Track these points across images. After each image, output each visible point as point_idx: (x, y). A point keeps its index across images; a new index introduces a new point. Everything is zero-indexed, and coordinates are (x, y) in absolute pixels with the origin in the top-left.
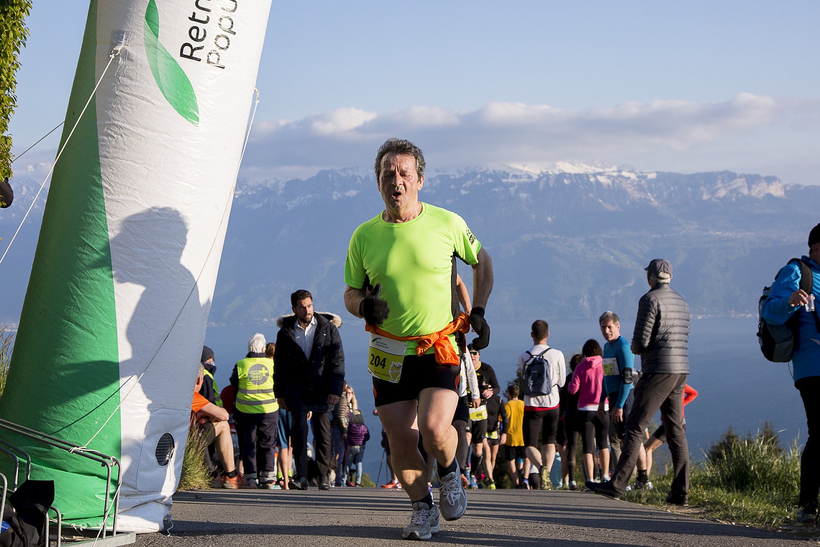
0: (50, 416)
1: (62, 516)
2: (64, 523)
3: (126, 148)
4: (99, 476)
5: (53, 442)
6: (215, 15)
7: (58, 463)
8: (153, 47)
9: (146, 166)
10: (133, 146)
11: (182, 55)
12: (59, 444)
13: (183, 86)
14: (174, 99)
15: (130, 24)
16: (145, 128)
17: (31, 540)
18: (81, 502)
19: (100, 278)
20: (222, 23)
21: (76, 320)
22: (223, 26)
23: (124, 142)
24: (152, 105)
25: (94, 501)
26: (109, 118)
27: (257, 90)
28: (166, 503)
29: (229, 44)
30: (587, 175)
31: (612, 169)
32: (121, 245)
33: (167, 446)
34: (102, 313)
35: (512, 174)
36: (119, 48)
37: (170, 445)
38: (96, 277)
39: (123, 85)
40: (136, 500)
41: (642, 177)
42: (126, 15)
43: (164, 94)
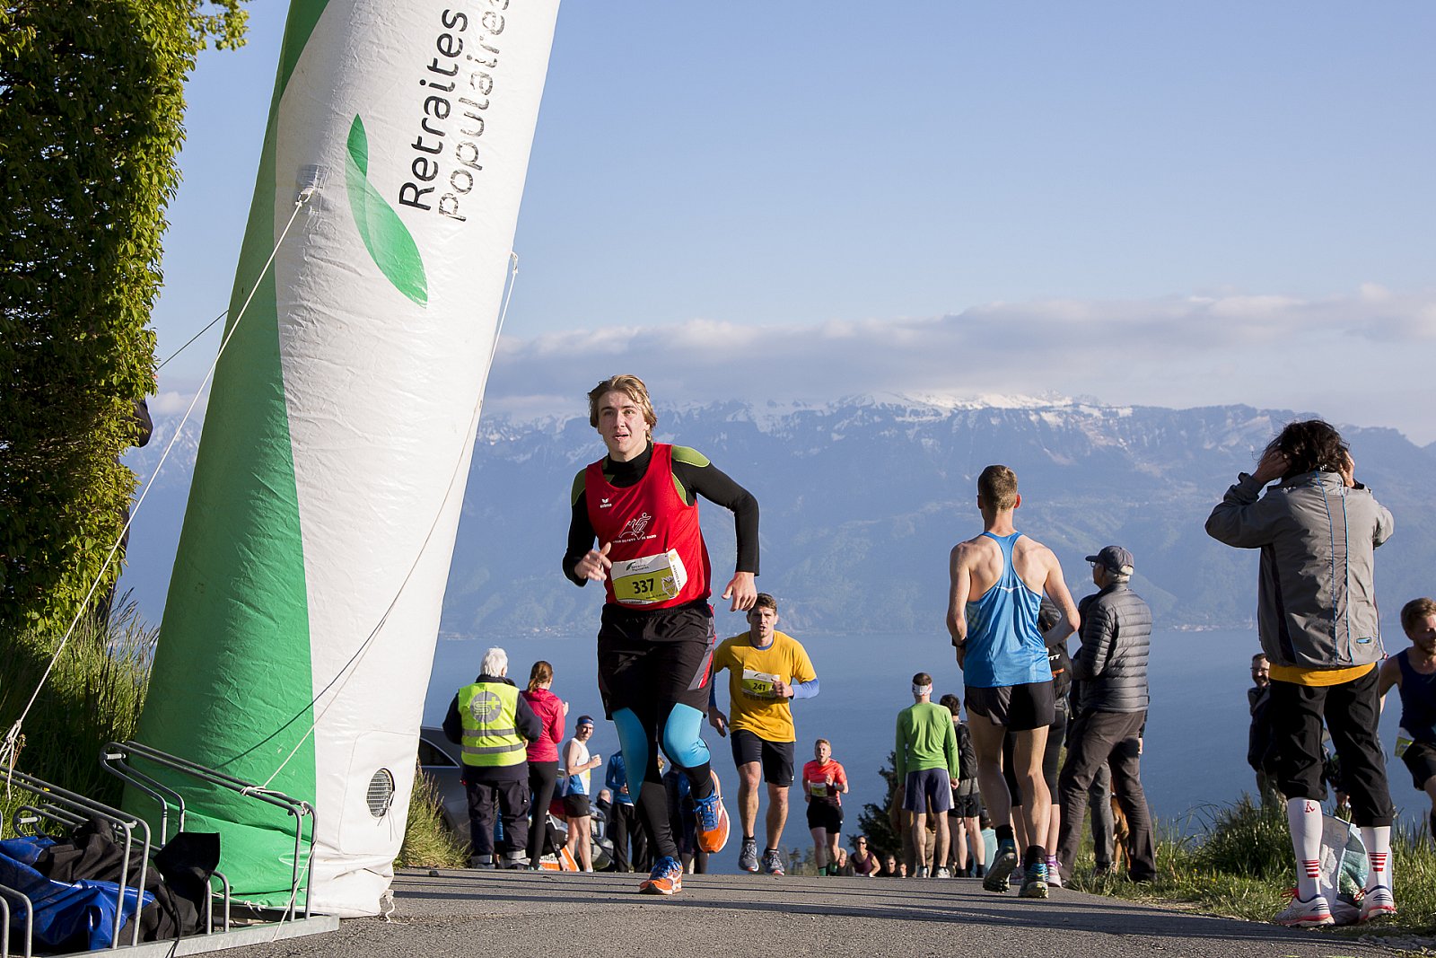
0: (212, 741)
1: (231, 888)
2: (234, 899)
3: (319, 340)
4: (284, 831)
5: (216, 778)
6: (452, 141)
7: (224, 810)
8: (359, 190)
9: (349, 367)
10: (329, 338)
11: (402, 201)
12: (225, 781)
13: (405, 249)
14: (390, 267)
15: (324, 153)
16: (347, 311)
17: (186, 919)
18: (258, 868)
19: (283, 536)
20: (462, 152)
21: (248, 598)
22: (463, 158)
23: (317, 333)
24: (359, 276)
25: (275, 866)
26: (294, 296)
27: (514, 255)
28: (384, 873)
29: (472, 184)
30: (1026, 411)
31: (1064, 402)
32: (313, 486)
33: (383, 789)
34: (285, 587)
35: (911, 408)
36: (309, 192)
37: (387, 786)
38: (277, 534)
39: (314, 247)
40: (339, 866)
41: (1109, 413)
42: (319, 142)
43: (376, 260)
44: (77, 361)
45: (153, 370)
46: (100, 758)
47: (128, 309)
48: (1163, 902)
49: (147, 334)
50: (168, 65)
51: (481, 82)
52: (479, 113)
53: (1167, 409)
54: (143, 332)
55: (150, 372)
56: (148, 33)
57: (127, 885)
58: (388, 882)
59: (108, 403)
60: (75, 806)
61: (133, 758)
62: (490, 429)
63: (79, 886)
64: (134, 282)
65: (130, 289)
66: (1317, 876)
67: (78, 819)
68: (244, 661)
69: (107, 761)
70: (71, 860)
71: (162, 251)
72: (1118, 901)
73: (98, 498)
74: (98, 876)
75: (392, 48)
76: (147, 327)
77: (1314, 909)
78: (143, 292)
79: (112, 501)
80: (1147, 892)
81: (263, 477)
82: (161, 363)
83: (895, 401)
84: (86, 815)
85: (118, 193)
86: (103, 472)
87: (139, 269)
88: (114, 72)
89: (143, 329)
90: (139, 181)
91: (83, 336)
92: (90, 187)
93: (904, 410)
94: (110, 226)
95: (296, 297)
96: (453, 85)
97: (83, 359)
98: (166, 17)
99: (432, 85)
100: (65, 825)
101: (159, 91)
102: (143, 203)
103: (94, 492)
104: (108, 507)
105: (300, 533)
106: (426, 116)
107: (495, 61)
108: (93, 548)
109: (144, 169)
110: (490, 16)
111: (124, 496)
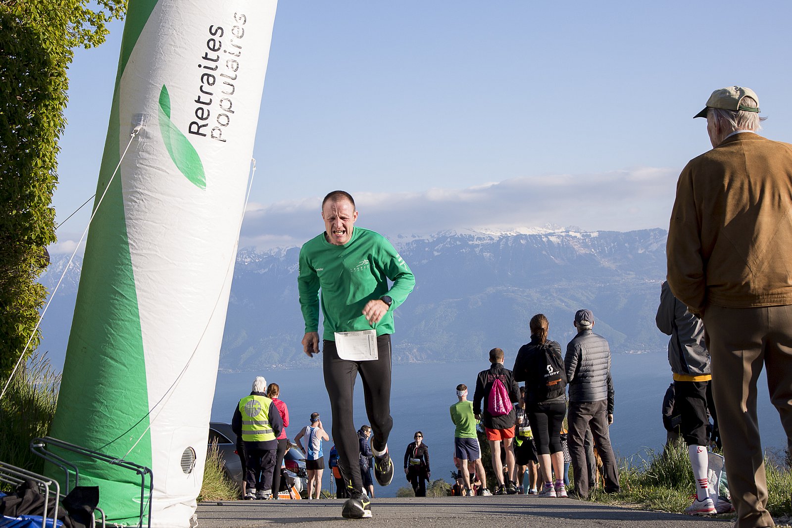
0: (93, 435)
1: (106, 517)
3: (147, 210)
4: (135, 484)
5: (97, 456)
6: (217, 97)
7: (101, 473)
8: (166, 126)
9: (163, 225)
10: (152, 209)
11: (190, 132)
12: (101, 457)
13: (192, 158)
14: (185, 168)
15: (147, 108)
16: (162, 194)
18: (121, 504)
19: (130, 320)
20: (223, 104)
21: (111, 355)
22: (223, 107)
23: (145, 206)
24: (167, 174)
25: (131, 503)
26: (132, 187)
27: (253, 159)
28: (191, 505)
29: (229, 121)
30: (540, 236)
31: (560, 231)
32: (145, 292)
33: (190, 458)
34: (132, 349)
35: (476, 236)
36: (138, 128)
37: (192, 456)
38: (126, 319)
39: (142, 159)
40: (166, 502)
41: (586, 236)
42: (143, 101)
43: (177, 165)
44: (12, 226)
45: (54, 229)
46: (30, 446)
47: (39, 196)
48: (623, 504)
49: (50, 210)
50: (57, 60)
51: (232, 65)
52: (232, 82)
53: (617, 232)
54: (48, 209)
55: (52, 231)
56: (45, 43)
57: (47, 517)
58: (194, 510)
59: (29, 249)
60: (17, 474)
61: (49, 446)
62: (244, 257)
63: (20, 519)
64: (42, 181)
65: (40, 185)
66: (706, 487)
67: (19, 481)
68: (109, 390)
69: (34, 448)
70: (16, 504)
71: (56, 163)
72: (599, 504)
73: (25, 302)
74: (31, 513)
75: (182, 47)
76: (50, 206)
77: (705, 506)
78: (48, 188)
79: (33, 304)
80: (615, 499)
81: (117, 287)
82: (58, 225)
83: (468, 233)
84: (23, 479)
85: (31, 132)
86: (28, 287)
87: (44, 174)
88: (26, 65)
89: (48, 207)
90: (43, 125)
91: (14, 212)
92: (16, 130)
93: (473, 237)
94: (28, 151)
95: (133, 187)
96: (217, 67)
97: (15, 225)
98: (55, 34)
99: (205, 67)
100: (11, 485)
101: (52, 75)
102: (46, 137)
103: (23, 299)
104: (31, 307)
105: (139, 318)
106: (202, 84)
107: (240, 53)
108: (23, 330)
109: (45, 118)
110: (236, 29)
111: (40, 301)
